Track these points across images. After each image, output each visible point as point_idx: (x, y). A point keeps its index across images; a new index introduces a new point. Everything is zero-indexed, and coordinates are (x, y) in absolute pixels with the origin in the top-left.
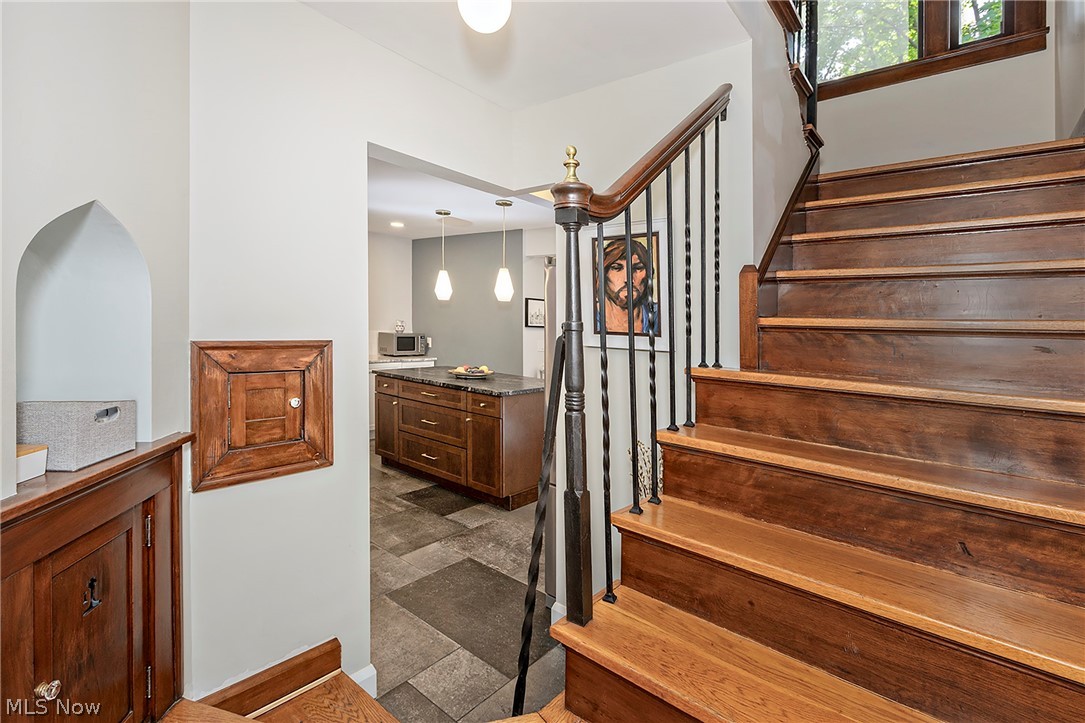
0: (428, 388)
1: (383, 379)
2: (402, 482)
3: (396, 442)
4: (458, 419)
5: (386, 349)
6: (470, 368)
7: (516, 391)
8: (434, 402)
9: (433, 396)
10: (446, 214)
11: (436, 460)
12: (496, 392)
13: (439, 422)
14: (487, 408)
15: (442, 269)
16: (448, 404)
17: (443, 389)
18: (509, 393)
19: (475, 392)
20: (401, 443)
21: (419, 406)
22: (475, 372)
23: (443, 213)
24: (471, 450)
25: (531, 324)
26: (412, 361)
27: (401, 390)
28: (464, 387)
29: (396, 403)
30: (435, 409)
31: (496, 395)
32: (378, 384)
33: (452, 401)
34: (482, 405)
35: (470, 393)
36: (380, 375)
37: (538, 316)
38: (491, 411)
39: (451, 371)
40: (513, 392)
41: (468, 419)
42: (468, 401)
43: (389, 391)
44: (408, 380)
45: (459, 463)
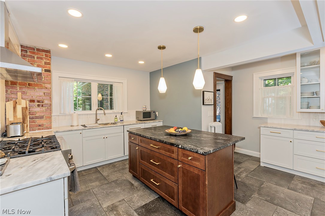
0: (154, 142)
1: (132, 135)
2: (140, 193)
3: (138, 168)
4: (172, 164)
5: (138, 118)
6: (177, 129)
7: (215, 149)
8: (157, 151)
9: (157, 147)
10: (164, 48)
11: (159, 185)
12: (201, 151)
13: (160, 163)
14: (194, 161)
15: (162, 77)
16: (166, 153)
17: (163, 144)
18: (211, 152)
19: (184, 149)
20: (140, 170)
21: (149, 151)
22: (181, 132)
23: (161, 48)
24: (181, 185)
25: (205, 103)
26: (149, 123)
27: (140, 141)
28: (176, 144)
29: (138, 148)
30: (157, 155)
31: (201, 153)
32: (130, 137)
33: (168, 152)
34: (190, 158)
35: (181, 149)
36: (130, 133)
37: (208, 99)
38: (197, 164)
39: (167, 131)
40: (213, 150)
41: (179, 166)
42: (179, 154)
43: (134, 142)
44: (143, 137)
45: (174, 192)
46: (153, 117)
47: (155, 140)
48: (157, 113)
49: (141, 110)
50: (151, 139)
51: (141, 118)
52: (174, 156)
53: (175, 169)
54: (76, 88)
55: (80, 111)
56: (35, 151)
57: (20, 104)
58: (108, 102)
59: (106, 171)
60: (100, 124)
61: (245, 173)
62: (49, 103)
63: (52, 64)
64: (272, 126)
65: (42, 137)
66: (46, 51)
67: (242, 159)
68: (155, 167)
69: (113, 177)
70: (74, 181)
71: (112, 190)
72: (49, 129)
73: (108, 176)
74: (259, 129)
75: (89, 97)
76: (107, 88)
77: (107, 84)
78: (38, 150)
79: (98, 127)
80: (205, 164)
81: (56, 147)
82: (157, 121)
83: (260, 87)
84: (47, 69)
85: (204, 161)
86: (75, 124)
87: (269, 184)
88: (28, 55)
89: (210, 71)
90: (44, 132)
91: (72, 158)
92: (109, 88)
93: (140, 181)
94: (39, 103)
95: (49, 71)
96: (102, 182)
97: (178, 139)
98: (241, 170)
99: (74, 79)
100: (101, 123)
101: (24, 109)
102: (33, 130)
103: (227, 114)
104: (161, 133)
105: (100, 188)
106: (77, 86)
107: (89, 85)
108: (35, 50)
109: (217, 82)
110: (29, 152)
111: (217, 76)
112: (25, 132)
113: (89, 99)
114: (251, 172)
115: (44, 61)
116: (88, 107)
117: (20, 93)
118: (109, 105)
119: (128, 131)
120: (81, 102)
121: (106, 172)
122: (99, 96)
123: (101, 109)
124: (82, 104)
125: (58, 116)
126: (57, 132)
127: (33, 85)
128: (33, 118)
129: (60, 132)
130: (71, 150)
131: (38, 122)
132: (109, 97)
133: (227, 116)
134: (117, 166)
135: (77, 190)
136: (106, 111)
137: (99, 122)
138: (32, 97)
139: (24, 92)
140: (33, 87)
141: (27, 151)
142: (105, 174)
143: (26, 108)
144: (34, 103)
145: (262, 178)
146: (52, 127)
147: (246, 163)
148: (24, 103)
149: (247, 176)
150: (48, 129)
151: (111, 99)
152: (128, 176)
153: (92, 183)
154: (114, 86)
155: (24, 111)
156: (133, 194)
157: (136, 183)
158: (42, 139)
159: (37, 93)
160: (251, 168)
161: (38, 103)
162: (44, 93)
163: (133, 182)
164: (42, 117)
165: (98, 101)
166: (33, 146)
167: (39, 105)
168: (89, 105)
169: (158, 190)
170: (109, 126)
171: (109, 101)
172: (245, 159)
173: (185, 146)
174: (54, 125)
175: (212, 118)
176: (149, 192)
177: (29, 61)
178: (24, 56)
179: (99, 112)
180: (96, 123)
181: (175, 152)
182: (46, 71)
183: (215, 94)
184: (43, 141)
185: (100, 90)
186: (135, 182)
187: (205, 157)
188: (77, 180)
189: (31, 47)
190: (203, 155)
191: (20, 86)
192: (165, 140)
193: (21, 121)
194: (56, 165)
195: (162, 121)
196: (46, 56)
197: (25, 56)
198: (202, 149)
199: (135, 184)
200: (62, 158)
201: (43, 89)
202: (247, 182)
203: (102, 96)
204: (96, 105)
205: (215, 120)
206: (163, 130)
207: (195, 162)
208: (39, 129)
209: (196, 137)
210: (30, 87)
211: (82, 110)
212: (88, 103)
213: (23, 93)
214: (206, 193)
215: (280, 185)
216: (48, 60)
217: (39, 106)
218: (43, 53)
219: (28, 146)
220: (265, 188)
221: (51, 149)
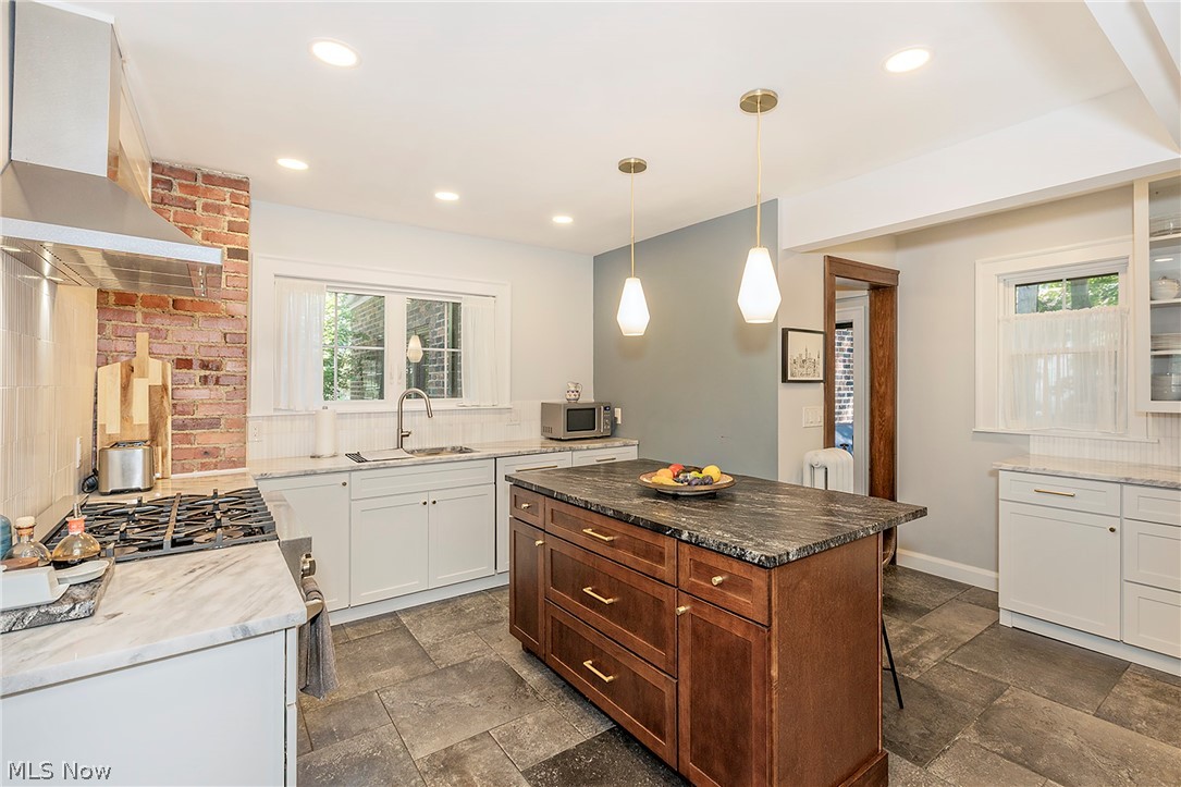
0: (597, 520)
1: (522, 493)
2: (545, 713)
3: (541, 619)
4: (658, 603)
5: (550, 430)
6: (684, 471)
7: (805, 548)
8: (608, 552)
9: (606, 539)
10: (639, 167)
11: (610, 682)
12: (754, 554)
13: (616, 600)
14: (730, 591)
15: (631, 276)
16: (637, 562)
17: (626, 526)
18: (791, 557)
19: (697, 544)
20: (549, 624)
21: (579, 555)
22: (694, 483)
23: (632, 167)
24: (688, 683)
25: (792, 375)
26: (588, 449)
27: (549, 517)
28: (670, 528)
29: (541, 542)
30: (608, 567)
31: (756, 561)
32: (515, 502)
33: (645, 557)
34: (718, 579)
35: (687, 546)
36: (517, 484)
37: (804, 361)
38: (740, 599)
39: (645, 480)
40: (799, 550)
41: (682, 609)
42: (681, 563)
43: (530, 519)
44: (561, 499)
45: (662, 707)
46: (602, 426)
47: (600, 512)
48: (618, 413)
49: (559, 399)
50: (586, 507)
51: (560, 431)
52: (666, 570)
53: (667, 622)
54: (333, 315)
55: (344, 401)
56: (191, 542)
57: (143, 375)
58: (443, 369)
59: (429, 629)
60: (412, 452)
61: (937, 649)
62: (241, 370)
63: (252, 228)
64: (1040, 466)
65: (216, 493)
66: (236, 181)
67: (931, 595)
68: (600, 612)
69: (453, 653)
70: (318, 656)
71: (448, 699)
72: (236, 467)
73: (436, 646)
74: (993, 479)
75: (377, 351)
76: (442, 316)
77: (441, 303)
78: (201, 539)
79: (404, 462)
80: (770, 600)
81: (261, 528)
82: (617, 444)
83: (1001, 314)
84: (237, 247)
85: (766, 589)
86: (325, 449)
87: (1024, 695)
88: (176, 197)
89: (811, 250)
90: (219, 479)
91: (311, 571)
92: (448, 317)
93: (548, 667)
94: (207, 373)
95: (241, 254)
96: (414, 666)
97: (680, 511)
98: (923, 639)
99: (325, 284)
100: (417, 447)
101: (157, 393)
102: (184, 470)
103: (877, 420)
104: (626, 488)
105: (405, 691)
106: (337, 308)
107: (378, 304)
108: (200, 178)
109: (839, 294)
110: (175, 543)
111: (838, 270)
112: (158, 475)
113: (378, 357)
114: (958, 649)
115: (228, 218)
116: (371, 386)
117: (147, 334)
118: (446, 380)
119: (508, 478)
120: (349, 367)
121: (429, 634)
122: (411, 345)
123: (418, 396)
124: (351, 377)
125: (269, 417)
126: (264, 477)
127: (189, 304)
128: (183, 426)
129: (273, 478)
130: (310, 539)
131: (204, 439)
132: (447, 350)
133: (877, 427)
134: (467, 611)
135: (326, 690)
136: (436, 404)
137: (409, 444)
138: (184, 348)
139: (158, 330)
140: (189, 313)
141: (167, 540)
142: (425, 638)
143: (165, 388)
144: (191, 371)
145: (1001, 673)
146: (249, 458)
147: (945, 612)
148: (155, 372)
149: (943, 662)
150: (234, 464)
151: (455, 358)
152: (508, 650)
153: (379, 670)
154: (465, 309)
155: (157, 398)
156: (521, 714)
157: (533, 677)
158: (217, 501)
159: (197, 336)
160: (963, 632)
161: (203, 373)
162: (225, 334)
163: (525, 672)
164: (213, 423)
165: (409, 363)
166: (186, 525)
167: (206, 377)
168: (377, 378)
169: (608, 702)
170: (444, 457)
171: (446, 364)
172: (945, 595)
173: (703, 534)
174: (254, 451)
175: (819, 434)
176: (578, 708)
177: (179, 218)
178: (162, 202)
179: (409, 405)
180: (400, 445)
181: (670, 557)
182: (233, 254)
183: (829, 339)
184: (216, 506)
185: (417, 323)
186: (530, 671)
187: (770, 576)
188: (330, 652)
189: (185, 168)
190: (762, 567)
191: (146, 310)
192: (634, 513)
193: (147, 436)
194: (262, 587)
195: (636, 442)
196: (235, 199)
197: (166, 201)
198: (759, 544)
199: (530, 678)
200: (281, 564)
201: (221, 321)
202: (942, 684)
203: (425, 344)
204: (400, 378)
205: (829, 442)
206: (630, 478)
207: (736, 593)
208: (204, 467)
209: (747, 503)
210: (178, 312)
211: (352, 398)
212: (374, 373)
213: (156, 334)
214: (771, 711)
215: (1066, 700)
216: (241, 214)
217: (205, 380)
218: (226, 189)
219: (172, 524)
220: (1009, 708)
221: (245, 536)
